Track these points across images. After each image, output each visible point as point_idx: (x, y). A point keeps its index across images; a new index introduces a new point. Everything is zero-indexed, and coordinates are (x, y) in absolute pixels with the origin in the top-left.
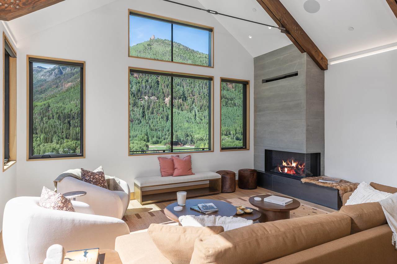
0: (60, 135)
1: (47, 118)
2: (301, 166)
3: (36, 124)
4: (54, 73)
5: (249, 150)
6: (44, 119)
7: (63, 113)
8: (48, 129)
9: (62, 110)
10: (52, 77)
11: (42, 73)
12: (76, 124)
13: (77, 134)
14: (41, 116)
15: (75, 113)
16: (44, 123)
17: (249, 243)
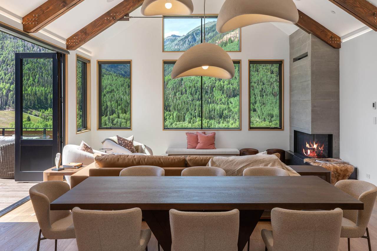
0: (193, 113)
1: (180, 93)
2: (321, 148)
3: (170, 100)
4: (187, 41)
5: (283, 130)
6: (177, 94)
7: (196, 87)
8: (180, 106)
9: (195, 84)
10: (186, 45)
11: (176, 42)
12: (210, 100)
13: (210, 112)
14: (174, 91)
15: (209, 87)
16: (177, 99)
17: (114, 159)
